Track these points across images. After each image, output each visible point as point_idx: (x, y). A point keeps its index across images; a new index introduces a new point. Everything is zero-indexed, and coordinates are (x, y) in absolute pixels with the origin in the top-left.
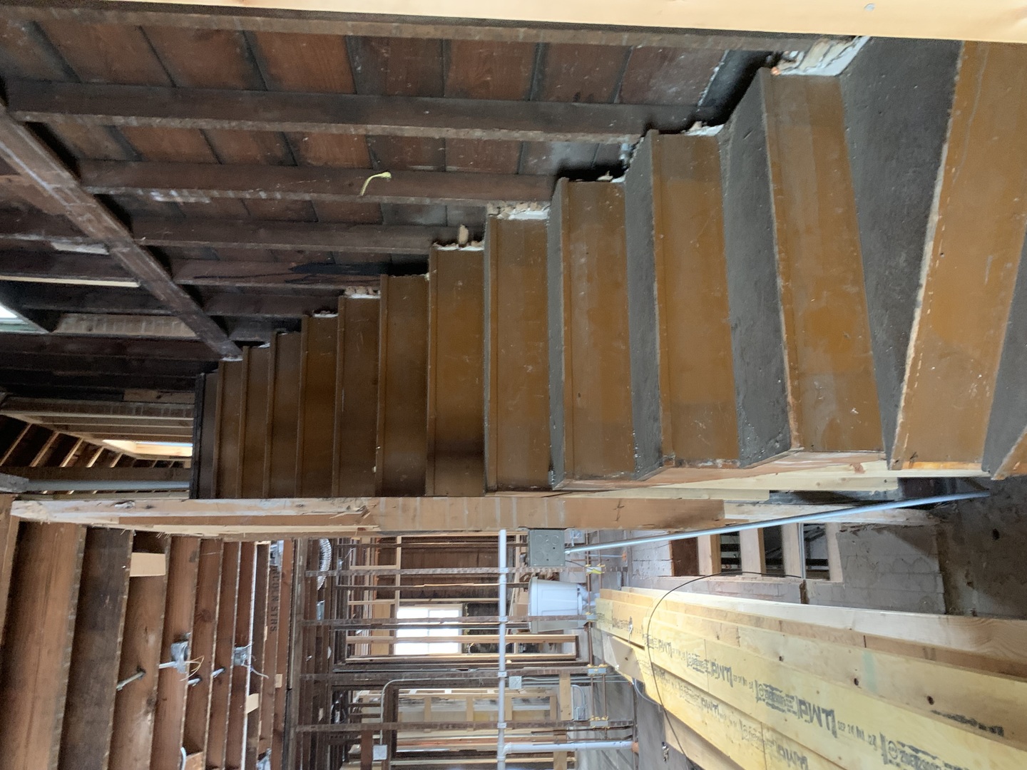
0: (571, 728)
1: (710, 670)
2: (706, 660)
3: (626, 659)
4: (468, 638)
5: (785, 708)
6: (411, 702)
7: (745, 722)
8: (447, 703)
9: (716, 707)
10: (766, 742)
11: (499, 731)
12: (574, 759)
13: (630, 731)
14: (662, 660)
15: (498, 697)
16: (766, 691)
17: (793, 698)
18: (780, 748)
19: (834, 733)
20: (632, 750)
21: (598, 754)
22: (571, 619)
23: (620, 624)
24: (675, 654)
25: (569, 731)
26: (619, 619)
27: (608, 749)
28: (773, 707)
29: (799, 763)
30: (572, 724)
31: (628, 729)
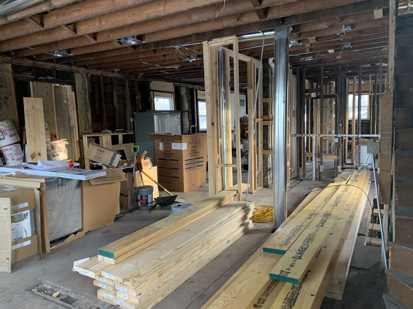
0: (320, 159)
1: (337, 201)
2: (340, 200)
3: (342, 178)
4: (354, 123)
5: (324, 217)
6: (331, 102)
7: (320, 207)
8: (330, 116)
9: (325, 201)
10: (315, 211)
11: (319, 135)
12: (309, 161)
13: (318, 179)
14: (341, 188)
15: (332, 134)
16: (329, 214)
17: (327, 219)
18: (313, 214)
19: (317, 226)
20: (312, 179)
21: (311, 168)
22: (359, 161)
23: (355, 178)
24: (343, 192)
25: (319, 158)
26: (358, 177)
27: (313, 172)
28: (325, 214)
29: (309, 217)
30: (321, 159)
31: (319, 178)
